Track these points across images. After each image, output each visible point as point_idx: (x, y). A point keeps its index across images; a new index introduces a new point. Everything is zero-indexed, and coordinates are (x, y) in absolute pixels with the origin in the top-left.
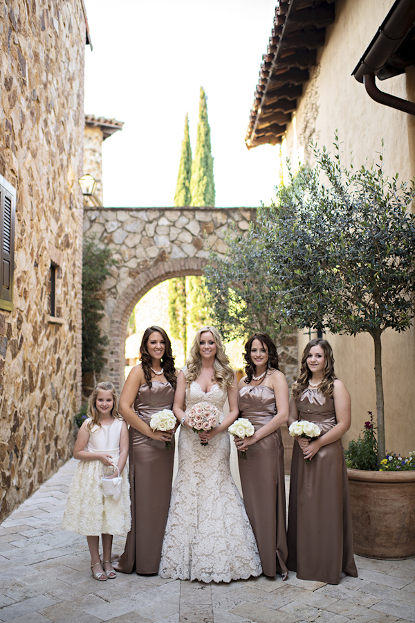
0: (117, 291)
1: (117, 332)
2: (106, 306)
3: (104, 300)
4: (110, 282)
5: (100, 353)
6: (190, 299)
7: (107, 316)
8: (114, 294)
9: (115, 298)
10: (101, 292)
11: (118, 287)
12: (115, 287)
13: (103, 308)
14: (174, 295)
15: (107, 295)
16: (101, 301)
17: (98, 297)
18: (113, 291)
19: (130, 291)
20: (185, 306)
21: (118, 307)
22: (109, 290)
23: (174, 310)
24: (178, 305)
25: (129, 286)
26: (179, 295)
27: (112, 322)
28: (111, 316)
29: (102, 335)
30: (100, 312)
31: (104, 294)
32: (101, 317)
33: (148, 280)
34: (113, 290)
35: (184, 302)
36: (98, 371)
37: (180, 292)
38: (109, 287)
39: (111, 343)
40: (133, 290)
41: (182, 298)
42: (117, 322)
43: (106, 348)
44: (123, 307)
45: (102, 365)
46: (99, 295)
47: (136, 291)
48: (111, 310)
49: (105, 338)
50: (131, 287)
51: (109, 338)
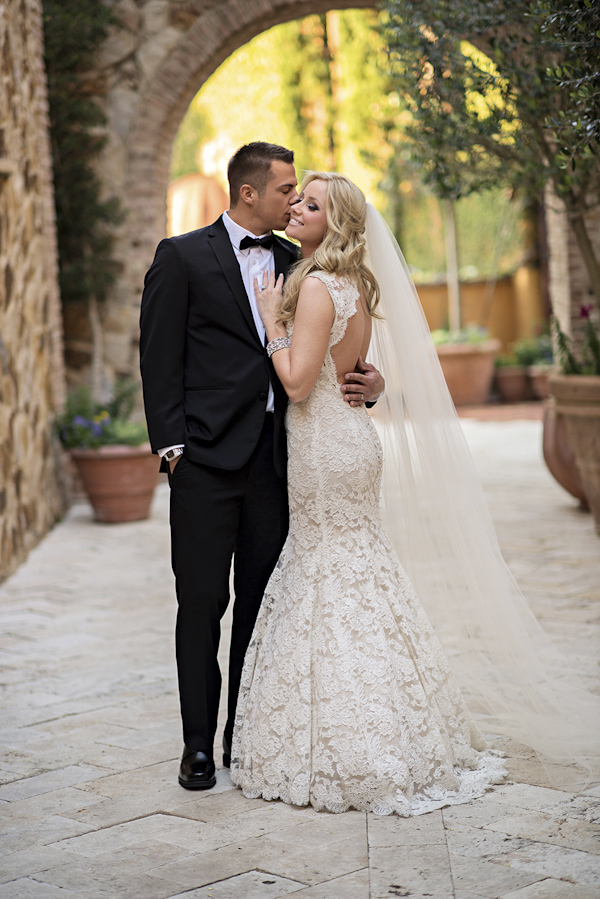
0: (138, 68)
1: (144, 186)
2: (110, 113)
3: (103, 95)
4: (118, 45)
5: (105, 245)
6: (344, 67)
7: (115, 141)
8: (129, 76)
9: (135, 88)
10: (92, 75)
11: (141, 56)
12: (132, 57)
13: (103, 121)
14: (296, 60)
15: (112, 79)
16: (96, 100)
17: (86, 88)
18: (127, 70)
19: (175, 66)
20: (330, 92)
21: (144, 114)
22: (117, 66)
23: (299, 103)
24: (310, 86)
25: (171, 51)
26: (311, 58)
27: (131, 157)
28: (125, 141)
29: (105, 196)
30: (96, 131)
31: (103, 77)
32: (100, 144)
33: (227, 33)
34: (129, 67)
35: (326, 79)
36: (102, 298)
37: (315, 47)
38: (114, 58)
39: (132, 217)
40: (184, 63)
41: (322, 67)
42: (145, 156)
43: (120, 231)
44: (158, 113)
45: (110, 280)
46: (86, 82)
47: (194, 65)
48: (125, 123)
49: (114, 203)
50: (177, 54)
51: (126, 203)
